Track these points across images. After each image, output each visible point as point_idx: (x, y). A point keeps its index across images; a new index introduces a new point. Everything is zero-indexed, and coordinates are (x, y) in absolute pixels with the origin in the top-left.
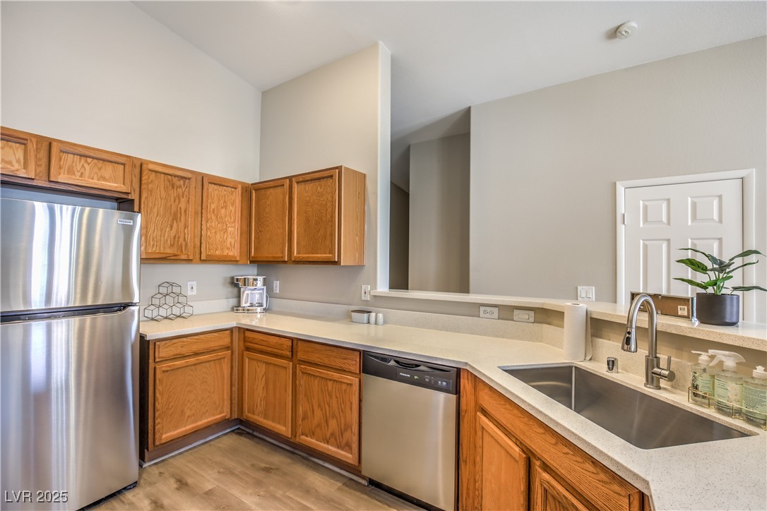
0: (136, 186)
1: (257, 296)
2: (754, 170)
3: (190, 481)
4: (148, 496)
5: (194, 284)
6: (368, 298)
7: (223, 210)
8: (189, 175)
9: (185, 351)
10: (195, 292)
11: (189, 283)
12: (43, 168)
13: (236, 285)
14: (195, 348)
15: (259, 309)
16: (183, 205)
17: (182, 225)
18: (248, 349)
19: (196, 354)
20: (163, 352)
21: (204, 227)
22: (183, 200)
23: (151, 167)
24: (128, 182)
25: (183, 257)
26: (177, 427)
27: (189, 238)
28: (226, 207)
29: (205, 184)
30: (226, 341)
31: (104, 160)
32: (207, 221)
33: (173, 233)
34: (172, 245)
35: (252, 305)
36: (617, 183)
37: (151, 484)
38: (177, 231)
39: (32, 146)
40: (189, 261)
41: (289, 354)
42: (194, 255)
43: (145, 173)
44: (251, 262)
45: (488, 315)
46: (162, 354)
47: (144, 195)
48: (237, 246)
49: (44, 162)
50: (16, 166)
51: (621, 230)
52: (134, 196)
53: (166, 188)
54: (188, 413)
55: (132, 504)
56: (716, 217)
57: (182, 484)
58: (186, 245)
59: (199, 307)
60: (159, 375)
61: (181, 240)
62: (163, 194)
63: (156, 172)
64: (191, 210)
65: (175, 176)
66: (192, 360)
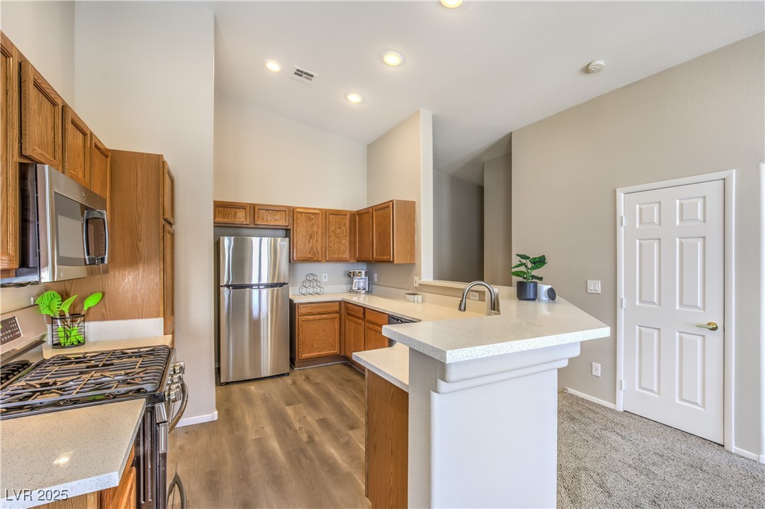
0: (291, 221)
1: (362, 284)
2: (734, 170)
3: (311, 378)
4: (292, 379)
5: (326, 275)
6: (417, 286)
7: (338, 230)
8: (318, 212)
9: (313, 311)
10: (326, 280)
11: (324, 274)
12: (252, 219)
13: (350, 276)
14: (319, 310)
15: (363, 292)
16: (315, 229)
17: (315, 241)
18: (348, 314)
19: (319, 314)
20: (302, 310)
21: (327, 241)
22: (315, 227)
23: (298, 210)
24: (287, 220)
25: (316, 259)
26: (310, 353)
27: (319, 249)
28: (340, 228)
29: (328, 215)
30: (337, 308)
31: (276, 210)
32: (329, 237)
33: (310, 245)
34: (310, 253)
35: (359, 289)
36: (617, 190)
37: (295, 376)
38: (313, 244)
39: (248, 209)
40: (319, 261)
41: (362, 316)
42: (322, 257)
43: (295, 214)
44: (358, 261)
45: (474, 298)
46: (302, 312)
47: (295, 226)
48: (348, 251)
49: (252, 216)
50: (243, 219)
51: (621, 232)
52: (290, 227)
53: (306, 221)
54: (316, 346)
55: (285, 380)
56: (700, 216)
57: (307, 378)
58: (318, 252)
59: (327, 289)
60: (300, 323)
61: (315, 249)
62: (305, 224)
63: (301, 212)
64: (320, 232)
65: (311, 213)
66: (317, 317)
